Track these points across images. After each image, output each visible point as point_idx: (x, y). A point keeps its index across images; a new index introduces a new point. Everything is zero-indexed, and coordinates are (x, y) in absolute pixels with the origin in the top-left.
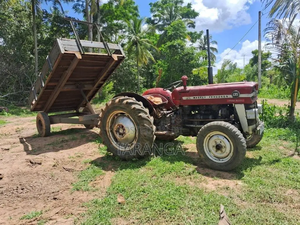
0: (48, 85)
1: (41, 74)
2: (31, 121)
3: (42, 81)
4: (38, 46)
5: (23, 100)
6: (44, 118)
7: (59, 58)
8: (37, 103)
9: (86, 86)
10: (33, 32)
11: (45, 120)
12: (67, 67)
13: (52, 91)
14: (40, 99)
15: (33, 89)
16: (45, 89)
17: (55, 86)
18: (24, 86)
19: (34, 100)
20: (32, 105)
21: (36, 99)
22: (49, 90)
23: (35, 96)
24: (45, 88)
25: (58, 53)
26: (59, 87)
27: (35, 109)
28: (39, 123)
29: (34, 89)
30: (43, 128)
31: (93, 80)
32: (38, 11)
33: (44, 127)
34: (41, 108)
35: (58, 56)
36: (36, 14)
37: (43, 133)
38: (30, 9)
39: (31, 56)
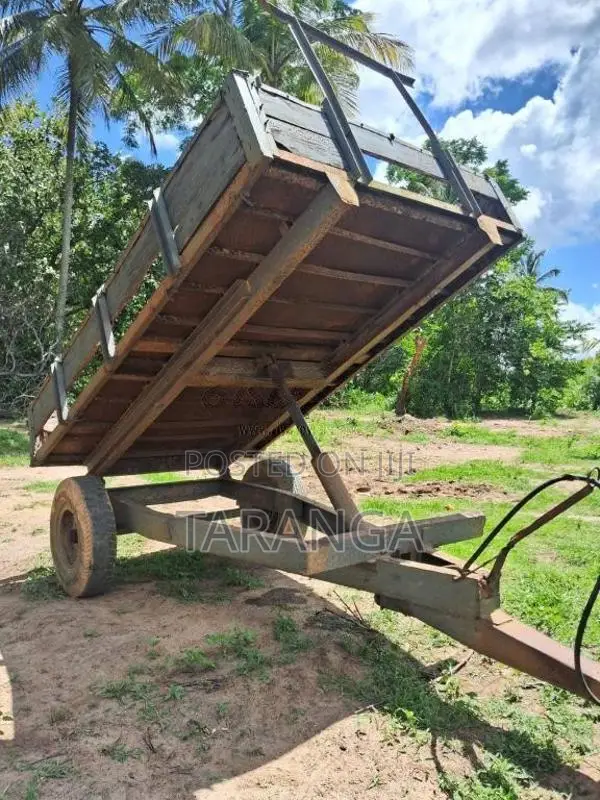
0: (136, 349)
1: (104, 294)
2: (27, 488)
3: (108, 327)
4: (72, 244)
5: (9, 399)
6: (89, 507)
7: (236, 188)
8: (68, 432)
9: (297, 369)
10: (62, 201)
11: (94, 518)
12: (255, 258)
13: (143, 383)
14: (82, 416)
15: (53, 366)
16: (117, 372)
17: (167, 357)
18: (16, 358)
19: (55, 414)
20: (42, 439)
21: (65, 416)
22: (134, 378)
23: (58, 401)
24: (116, 367)
25: (232, 161)
26: (188, 365)
27: (51, 454)
28: (64, 526)
29: (60, 364)
30: (81, 557)
31: (333, 345)
32: (83, 145)
33: (87, 555)
34: (76, 454)
35: (232, 180)
36: (76, 155)
37: (76, 579)
38: (61, 136)
39: (50, 270)
